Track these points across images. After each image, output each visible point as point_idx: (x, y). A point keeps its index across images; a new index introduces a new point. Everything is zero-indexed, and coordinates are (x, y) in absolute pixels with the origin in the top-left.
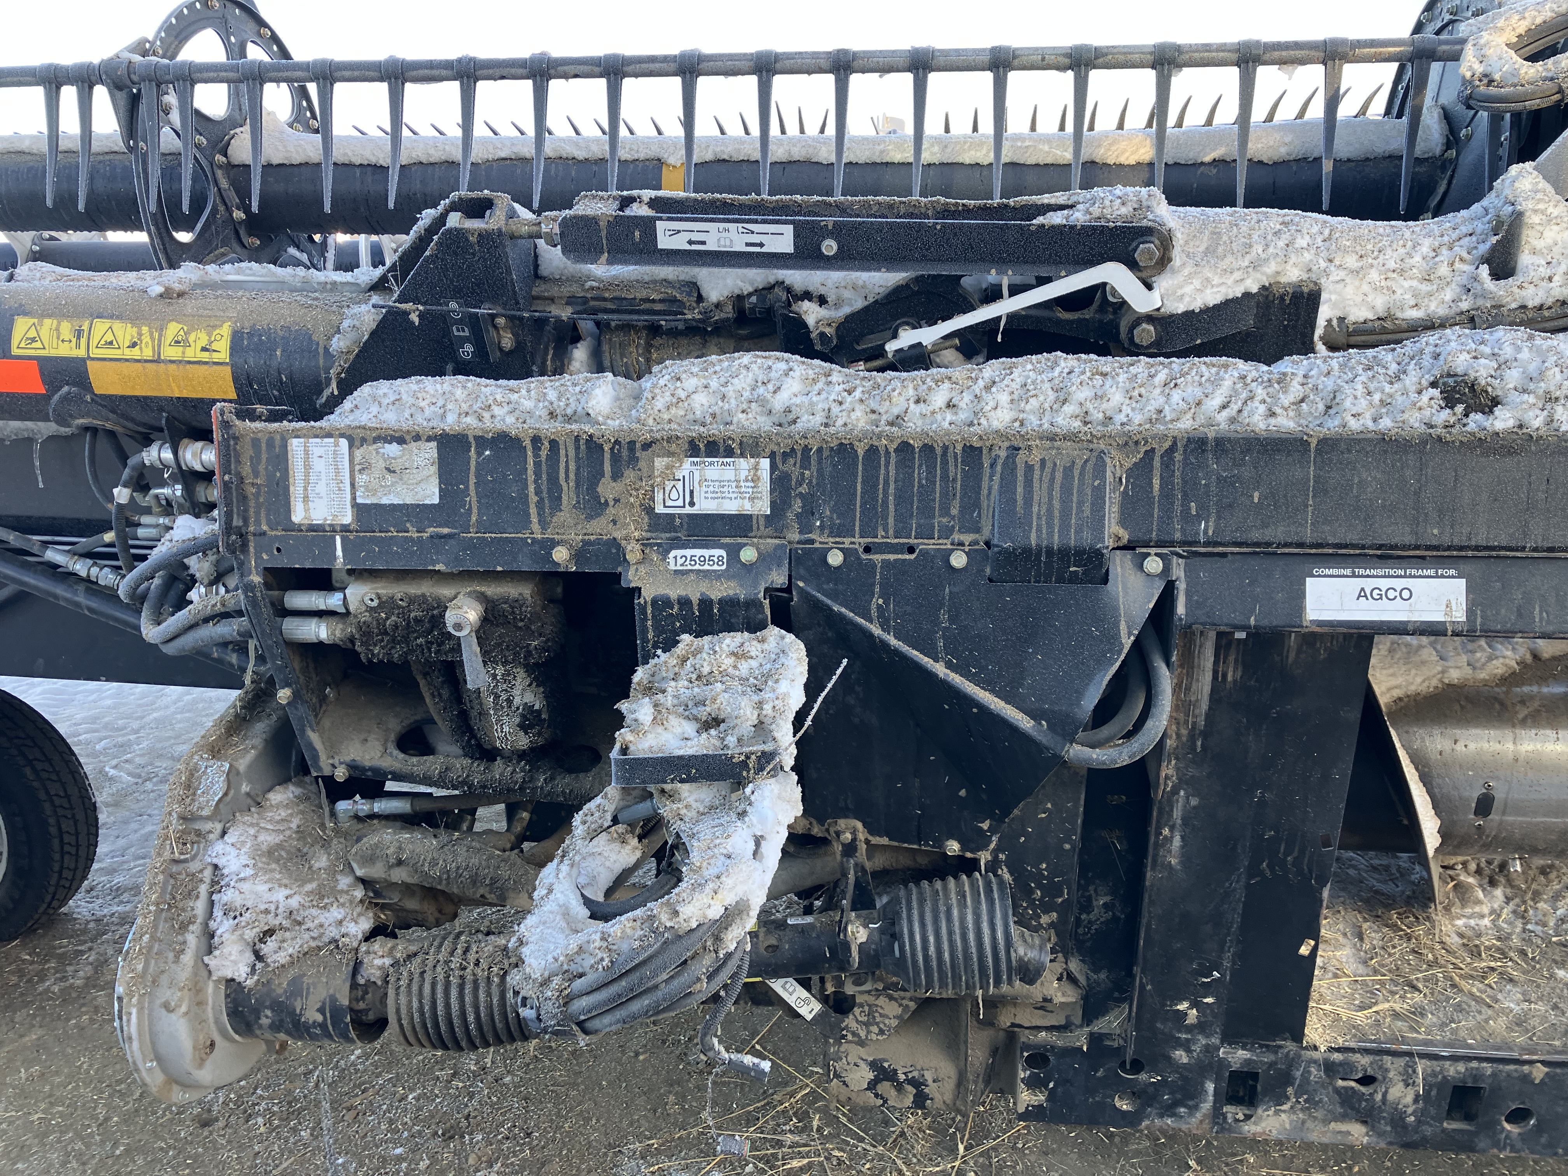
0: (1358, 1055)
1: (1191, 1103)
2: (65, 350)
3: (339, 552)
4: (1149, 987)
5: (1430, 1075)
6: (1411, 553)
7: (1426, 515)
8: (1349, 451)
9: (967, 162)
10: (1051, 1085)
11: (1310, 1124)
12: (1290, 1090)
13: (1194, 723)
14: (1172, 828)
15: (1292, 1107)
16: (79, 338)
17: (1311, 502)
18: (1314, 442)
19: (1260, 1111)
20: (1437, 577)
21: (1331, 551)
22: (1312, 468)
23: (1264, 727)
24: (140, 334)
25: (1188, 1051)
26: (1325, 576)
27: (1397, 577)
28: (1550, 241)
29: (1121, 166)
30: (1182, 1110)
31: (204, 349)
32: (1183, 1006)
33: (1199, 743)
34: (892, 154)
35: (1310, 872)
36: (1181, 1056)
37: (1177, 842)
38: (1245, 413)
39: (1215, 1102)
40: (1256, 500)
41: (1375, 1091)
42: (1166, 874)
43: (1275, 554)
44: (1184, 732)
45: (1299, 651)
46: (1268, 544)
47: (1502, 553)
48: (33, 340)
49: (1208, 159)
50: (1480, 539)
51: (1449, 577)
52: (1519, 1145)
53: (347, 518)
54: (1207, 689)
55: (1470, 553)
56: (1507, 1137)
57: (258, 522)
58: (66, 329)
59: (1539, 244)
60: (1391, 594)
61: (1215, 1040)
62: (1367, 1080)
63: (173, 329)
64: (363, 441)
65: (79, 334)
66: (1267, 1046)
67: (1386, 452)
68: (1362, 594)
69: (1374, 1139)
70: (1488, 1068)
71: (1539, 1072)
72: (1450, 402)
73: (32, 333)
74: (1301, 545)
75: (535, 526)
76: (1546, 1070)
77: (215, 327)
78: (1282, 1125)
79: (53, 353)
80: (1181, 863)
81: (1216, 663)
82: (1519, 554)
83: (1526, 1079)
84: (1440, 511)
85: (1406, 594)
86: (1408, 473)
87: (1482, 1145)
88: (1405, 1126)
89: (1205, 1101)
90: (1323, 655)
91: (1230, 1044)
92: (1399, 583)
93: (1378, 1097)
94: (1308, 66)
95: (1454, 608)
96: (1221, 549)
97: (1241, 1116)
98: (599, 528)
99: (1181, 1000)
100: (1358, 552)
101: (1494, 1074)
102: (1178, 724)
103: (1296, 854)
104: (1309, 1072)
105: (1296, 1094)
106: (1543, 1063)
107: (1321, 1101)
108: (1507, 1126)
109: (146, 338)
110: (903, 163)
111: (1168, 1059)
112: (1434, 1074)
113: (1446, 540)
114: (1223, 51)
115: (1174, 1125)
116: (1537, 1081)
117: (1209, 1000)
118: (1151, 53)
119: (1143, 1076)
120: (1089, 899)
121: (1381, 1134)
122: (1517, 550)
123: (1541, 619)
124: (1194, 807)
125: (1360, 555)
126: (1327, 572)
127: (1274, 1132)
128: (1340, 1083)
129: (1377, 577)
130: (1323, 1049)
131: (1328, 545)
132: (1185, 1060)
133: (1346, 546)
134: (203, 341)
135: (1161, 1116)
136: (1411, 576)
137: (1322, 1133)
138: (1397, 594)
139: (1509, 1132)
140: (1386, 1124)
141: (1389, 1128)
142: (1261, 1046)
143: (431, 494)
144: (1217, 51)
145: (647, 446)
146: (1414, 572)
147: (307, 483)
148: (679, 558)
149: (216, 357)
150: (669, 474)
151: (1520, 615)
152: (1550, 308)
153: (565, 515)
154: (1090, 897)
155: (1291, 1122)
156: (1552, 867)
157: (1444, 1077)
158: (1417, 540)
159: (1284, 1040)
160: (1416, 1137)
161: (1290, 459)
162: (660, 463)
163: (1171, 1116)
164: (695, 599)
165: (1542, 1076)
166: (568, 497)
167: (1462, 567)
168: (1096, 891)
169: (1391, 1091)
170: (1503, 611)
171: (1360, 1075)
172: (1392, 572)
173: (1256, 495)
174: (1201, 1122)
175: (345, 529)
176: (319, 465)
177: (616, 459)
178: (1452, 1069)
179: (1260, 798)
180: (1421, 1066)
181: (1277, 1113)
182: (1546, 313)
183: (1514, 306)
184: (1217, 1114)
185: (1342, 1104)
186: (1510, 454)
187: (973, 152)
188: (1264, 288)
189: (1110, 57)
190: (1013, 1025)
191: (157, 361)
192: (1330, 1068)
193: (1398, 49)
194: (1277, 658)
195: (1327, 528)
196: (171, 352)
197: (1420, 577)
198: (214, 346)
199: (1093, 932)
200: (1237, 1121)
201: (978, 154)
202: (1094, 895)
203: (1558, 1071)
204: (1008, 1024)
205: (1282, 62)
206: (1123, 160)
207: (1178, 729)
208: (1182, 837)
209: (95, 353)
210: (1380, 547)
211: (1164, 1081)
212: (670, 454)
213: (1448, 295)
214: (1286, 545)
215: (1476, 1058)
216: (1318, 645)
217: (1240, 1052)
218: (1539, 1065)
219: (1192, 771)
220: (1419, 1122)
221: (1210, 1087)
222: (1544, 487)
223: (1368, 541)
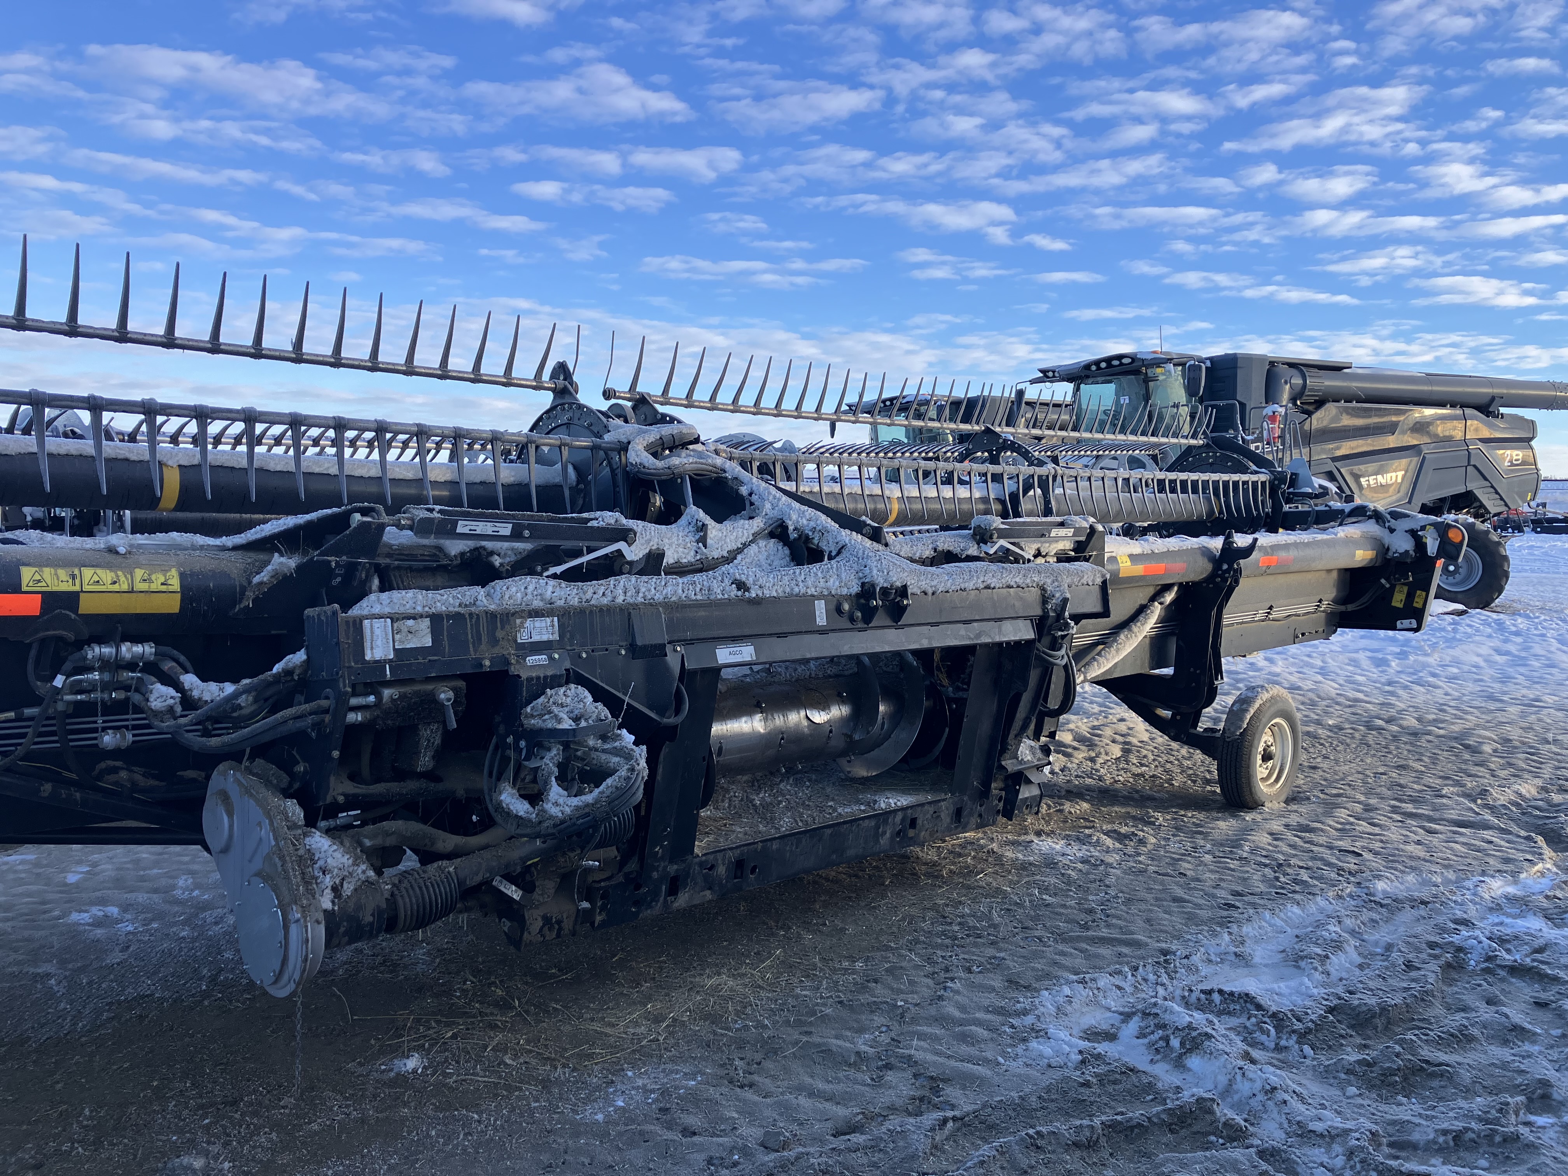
0: (710, 856)
1: (657, 899)
2: (66, 586)
3: (388, 672)
10: (608, 907)
12: (689, 880)
16: (73, 579)
18: (711, 603)
19: (679, 895)
24: (117, 576)
30: (653, 904)
31: (162, 584)
32: (658, 849)
39: (664, 896)
40: (701, 623)
47: (756, 636)
48: (39, 581)
53: (391, 656)
55: (747, 637)
57: (349, 662)
58: (63, 574)
63: (139, 573)
64: (398, 619)
65: (73, 577)
66: (682, 861)
72: (739, 589)
73: (37, 577)
75: (472, 652)
77: (167, 571)
78: (685, 900)
79: (55, 589)
91: (671, 864)
98: (497, 651)
99: (657, 846)
104: (695, 869)
105: (690, 882)
109: (122, 579)
111: (650, 879)
113: (737, 632)
115: (650, 913)
117: (666, 843)
119: (641, 891)
126: (717, 645)
130: (699, 857)
132: (656, 877)
134: (162, 579)
135: (646, 910)
142: (680, 862)
143: (428, 642)
145: (513, 614)
147: (372, 641)
148: (531, 660)
149: (171, 588)
150: (522, 625)
153: (483, 647)
159: (688, 856)
160: (725, 890)
162: (518, 621)
163: (649, 909)
164: (542, 676)
166: (484, 638)
173: (701, 621)
174: (660, 908)
175: (391, 661)
176: (378, 632)
177: (502, 621)
180: (728, 855)
181: (684, 894)
188: (650, 550)
190: (593, 881)
191: (132, 591)
192: (701, 865)
196: (141, 586)
198: (169, 582)
203: (764, 844)
209: (86, 588)
211: (648, 891)
212: (522, 617)
213: (692, 554)
217: (674, 866)
218: (759, 843)
221: (664, 888)
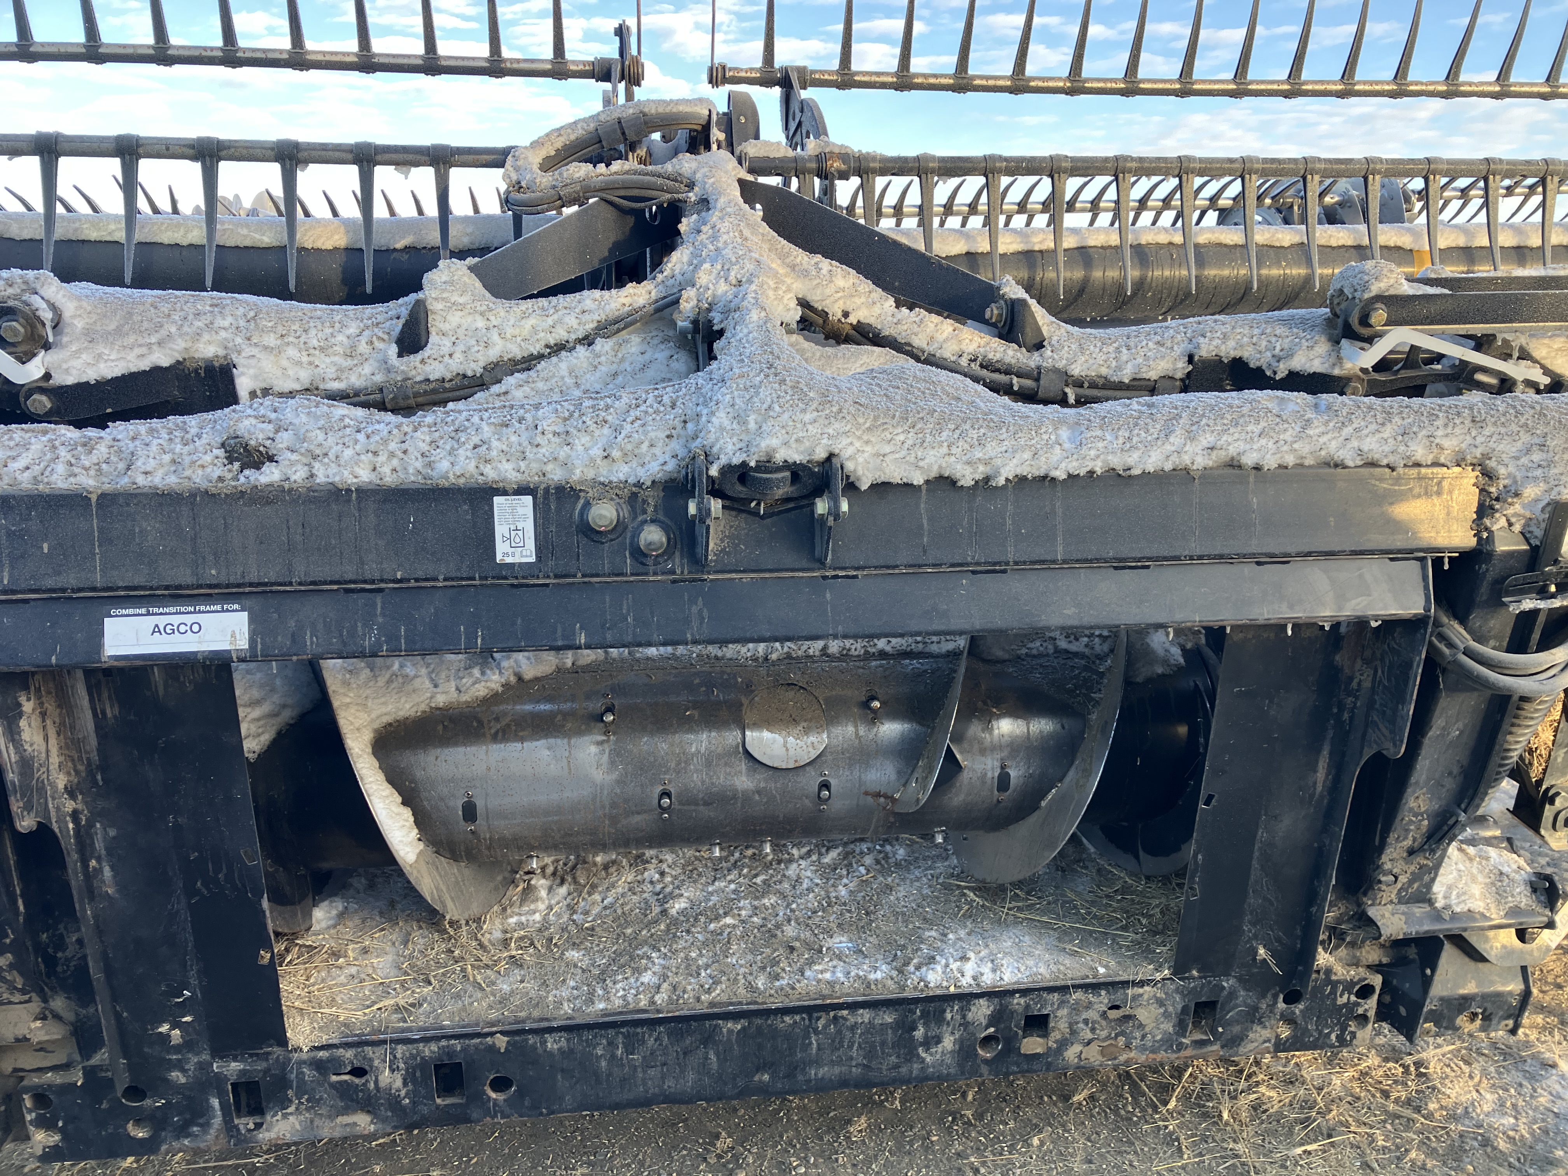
0: (341, 1050)
1: (201, 1121)
4: (125, 1014)
5: (409, 1058)
6: (196, 592)
7: (204, 558)
8: (128, 505)
9: (166, 242)
10: (60, 1124)
11: (317, 1122)
12: (290, 1092)
13: (88, 759)
14: (99, 859)
15: (297, 1109)
17: (97, 551)
18: (94, 498)
19: (268, 1118)
20: (223, 611)
21: (122, 593)
22: (95, 521)
23: (156, 756)
25: (184, 1071)
26: (122, 616)
27: (188, 613)
28: (454, 324)
29: (319, 250)
30: (195, 1129)
32: (164, 1028)
33: (99, 777)
34: (87, 232)
35: (244, 886)
36: (177, 1077)
37: (107, 872)
38: (47, 473)
39: (224, 1115)
40: (46, 551)
41: (367, 1081)
42: (107, 904)
43: (71, 598)
44: (81, 768)
45: (166, 686)
46: (64, 590)
47: (275, 588)
49: (399, 245)
50: (253, 577)
51: (233, 611)
52: (507, 1110)
54: (90, 725)
55: (247, 590)
56: (495, 1105)
59: (445, 327)
60: (183, 628)
61: (205, 1056)
62: (358, 1072)
66: (257, 1055)
67: (161, 504)
68: (156, 630)
69: (380, 1126)
70: (458, 1045)
71: (501, 1042)
72: (230, 460)
74: (94, 589)
76: (506, 1039)
78: (293, 1127)
80: (117, 891)
81: (92, 701)
82: (288, 588)
83: (492, 1049)
84: (215, 554)
85: (196, 628)
86: (183, 522)
87: (475, 1115)
88: (403, 1109)
89: (214, 1117)
90: (190, 687)
91: (221, 1058)
92: (189, 619)
93: (372, 1086)
94: (421, 168)
95: (238, 637)
96: (20, 596)
97: (251, 1126)
99: (160, 1023)
100: (147, 593)
101: (463, 1049)
102: (73, 760)
103: (225, 870)
104: (303, 1073)
105: (296, 1095)
106: (502, 1033)
107: (321, 1098)
108: (493, 1095)
110: (100, 242)
111: (167, 1081)
112: (413, 1057)
113: (223, 579)
114: (339, 150)
115: (193, 1145)
116: (502, 1050)
117: (188, 1019)
118: (272, 149)
119: (148, 1102)
120: (61, 936)
121: (384, 1120)
122: (285, 584)
123: (312, 643)
124: (114, 838)
125: (150, 595)
126: (124, 612)
127: (288, 1135)
128: (334, 1078)
129: (170, 614)
130: (305, 1049)
131: (118, 588)
132: (183, 1080)
133: (135, 588)
135: (177, 1138)
136: (200, 612)
137: (331, 1128)
138: (188, 628)
139: (495, 1100)
140: (386, 1111)
141: (390, 1114)
142: (251, 1055)
144: (333, 150)
146: (202, 608)
151: (294, 641)
152: (451, 380)
154: (61, 935)
155: (300, 1122)
156: (614, 862)
157: (422, 1058)
158: (198, 580)
159: (271, 1046)
160: (416, 1118)
161: (73, 513)
163: (187, 1137)
165: (504, 1045)
167: (243, 602)
168: (66, 928)
169: (380, 1078)
170: (280, 638)
171: (349, 1068)
172: (183, 609)
173: (45, 546)
174: (217, 1137)
178: (426, 1049)
179: (174, 823)
180: (400, 1049)
181: (285, 1116)
182: (447, 385)
183: (418, 379)
184: (230, 1128)
185: (342, 1097)
186: (268, 503)
187: (170, 233)
188: (178, 362)
189: (233, 150)
190: (16, 1070)
192: (320, 1066)
193: (493, 157)
194: (148, 693)
195: (115, 573)
197: (208, 612)
199: (72, 968)
200: (249, 1131)
201: (176, 235)
202: (65, 933)
203: (517, 1038)
204: (10, 1070)
205: (396, 163)
206: (319, 244)
207: (75, 766)
208: (112, 868)
210: (167, 588)
211: (168, 1103)
213: (367, 369)
214: (80, 590)
215: (443, 1037)
216: (182, 679)
217: (233, 1064)
218: (498, 1035)
219: (101, 804)
220: (414, 1103)
221: (215, 1102)
222: (300, 530)
223: (154, 583)
